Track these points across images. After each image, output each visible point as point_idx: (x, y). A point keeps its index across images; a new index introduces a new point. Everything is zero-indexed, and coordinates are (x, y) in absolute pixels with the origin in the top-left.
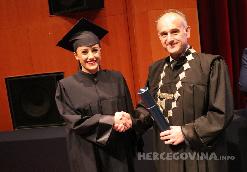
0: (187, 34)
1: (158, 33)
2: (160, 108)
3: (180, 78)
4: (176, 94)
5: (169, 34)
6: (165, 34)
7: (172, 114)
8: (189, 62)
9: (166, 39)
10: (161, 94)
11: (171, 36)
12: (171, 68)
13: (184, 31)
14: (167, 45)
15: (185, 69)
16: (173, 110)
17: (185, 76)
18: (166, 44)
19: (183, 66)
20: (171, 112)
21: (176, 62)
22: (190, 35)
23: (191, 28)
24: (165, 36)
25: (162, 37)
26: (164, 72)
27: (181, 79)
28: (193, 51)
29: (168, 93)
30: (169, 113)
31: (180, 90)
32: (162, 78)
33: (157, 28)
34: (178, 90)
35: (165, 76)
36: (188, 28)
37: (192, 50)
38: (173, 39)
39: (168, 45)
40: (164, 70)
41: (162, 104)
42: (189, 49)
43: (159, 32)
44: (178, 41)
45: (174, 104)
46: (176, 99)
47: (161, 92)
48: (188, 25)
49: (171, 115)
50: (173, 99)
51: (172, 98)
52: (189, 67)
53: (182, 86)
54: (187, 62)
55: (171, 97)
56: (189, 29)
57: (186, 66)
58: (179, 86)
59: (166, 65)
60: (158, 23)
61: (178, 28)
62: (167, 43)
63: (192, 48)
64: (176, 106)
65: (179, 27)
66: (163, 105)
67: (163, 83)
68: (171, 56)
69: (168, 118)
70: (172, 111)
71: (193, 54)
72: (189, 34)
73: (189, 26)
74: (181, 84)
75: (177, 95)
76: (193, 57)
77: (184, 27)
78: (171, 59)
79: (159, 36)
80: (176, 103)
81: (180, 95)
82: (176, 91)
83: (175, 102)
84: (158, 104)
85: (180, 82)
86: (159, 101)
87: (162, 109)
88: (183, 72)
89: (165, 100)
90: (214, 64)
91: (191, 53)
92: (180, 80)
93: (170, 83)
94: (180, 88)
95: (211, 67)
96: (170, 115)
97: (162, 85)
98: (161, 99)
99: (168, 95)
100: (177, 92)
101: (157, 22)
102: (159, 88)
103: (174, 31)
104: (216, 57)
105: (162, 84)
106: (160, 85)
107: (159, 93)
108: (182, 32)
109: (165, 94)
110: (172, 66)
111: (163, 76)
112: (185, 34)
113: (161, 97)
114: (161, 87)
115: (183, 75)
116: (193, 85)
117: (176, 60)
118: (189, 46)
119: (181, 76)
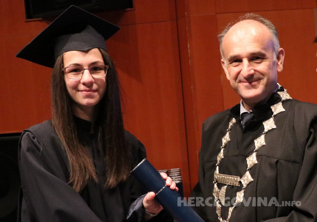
0: (277, 65)
2: (218, 203)
3: (255, 147)
4: (244, 177)
5: (245, 61)
8: (275, 116)
9: (239, 70)
10: (219, 176)
11: (248, 66)
12: (241, 126)
13: (273, 58)
14: (238, 82)
15: (266, 130)
17: (265, 144)
18: (237, 80)
19: (264, 123)
21: (252, 115)
22: (284, 66)
23: (285, 51)
24: (237, 63)
25: (231, 65)
26: (228, 134)
27: (257, 148)
28: (285, 95)
29: (230, 173)
31: (253, 171)
32: (223, 144)
34: (250, 170)
35: (229, 142)
36: (282, 51)
37: (283, 95)
38: (252, 72)
39: (240, 81)
40: (228, 131)
41: (220, 194)
42: (279, 93)
43: (224, 55)
44: (262, 74)
45: (240, 194)
46: (245, 186)
47: (219, 173)
48: (281, 47)
50: (239, 186)
52: (275, 127)
53: (256, 162)
54: (271, 117)
55: (236, 181)
56: (283, 55)
57: (269, 125)
58: (252, 161)
59: (234, 120)
60: (224, 39)
61: (263, 52)
62: (241, 77)
63: (285, 90)
64: (242, 200)
65: (264, 49)
66: (221, 196)
68: (242, 103)
69: (228, 221)
71: (285, 103)
72: (281, 63)
73: (281, 49)
74: (255, 158)
75: (247, 178)
76: (284, 107)
77: (274, 49)
78: (243, 110)
79: (223, 63)
80: (243, 194)
81: (253, 180)
82: (246, 171)
83: (243, 191)
84: (215, 195)
85: (254, 155)
86: (216, 190)
88: (261, 135)
89: (226, 187)
91: (281, 101)
92: (256, 151)
93: (237, 156)
94: (253, 166)
95: (311, 128)
97: (222, 159)
98: (220, 186)
99: (230, 178)
100: (248, 173)
101: (222, 37)
102: (217, 164)
103: (255, 57)
105: (223, 157)
106: (219, 159)
107: (216, 174)
108: (270, 59)
109: (226, 176)
110: (243, 123)
111: (226, 141)
112: (275, 64)
113: (218, 182)
114: (220, 162)
115: (261, 141)
116: (275, 161)
117: (251, 112)
118: (280, 86)
119: (257, 143)
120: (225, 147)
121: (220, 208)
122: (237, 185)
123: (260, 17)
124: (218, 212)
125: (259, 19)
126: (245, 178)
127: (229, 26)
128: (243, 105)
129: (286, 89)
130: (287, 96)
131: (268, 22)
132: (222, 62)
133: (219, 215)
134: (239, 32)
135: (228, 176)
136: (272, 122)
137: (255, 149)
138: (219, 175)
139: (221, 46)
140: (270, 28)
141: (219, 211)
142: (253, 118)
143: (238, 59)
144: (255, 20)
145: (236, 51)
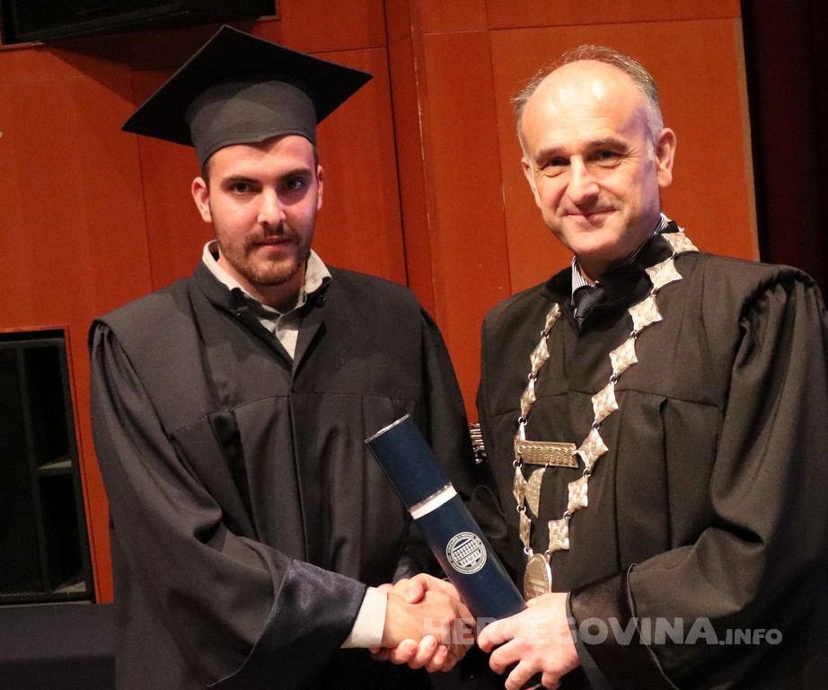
0: (658, 169)
1: (522, 156)
2: (523, 513)
3: (612, 369)
4: (587, 443)
5: (577, 163)
6: (557, 159)
7: (570, 536)
8: (658, 292)
9: (563, 186)
10: (524, 447)
11: (584, 175)
12: (573, 322)
13: (645, 153)
14: (562, 216)
15: (637, 327)
16: (574, 519)
17: (635, 360)
18: (560, 210)
19: (631, 311)
20: (566, 529)
21: (601, 292)
22: (673, 173)
24: (557, 169)
25: (541, 173)
26: (543, 342)
27: (616, 371)
28: (680, 242)
29: (554, 439)
30: (551, 535)
31: (607, 427)
32: (534, 369)
33: (519, 132)
34: (600, 425)
35: (547, 364)
36: (668, 137)
37: (677, 241)
38: (594, 189)
39: (567, 213)
40: (544, 335)
41: (529, 489)
42: (665, 236)
43: (527, 147)
44: (619, 197)
45: (578, 488)
46: (588, 465)
47: (528, 438)
48: (664, 127)
49: (566, 544)
50: (577, 466)
51: (571, 463)
52: (659, 318)
53: (616, 406)
54: (650, 295)
55: (568, 455)
56: (671, 145)
57: (644, 313)
58: (605, 404)
59: (556, 308)
60: (525, 108)
61: (620, 138)
62: (567, 203)
63: (681, 230)
64: (585, 502)
65: (623, 132)
66: (531, 493)
67: (536, 394)
68: (576, 263)
69: (549, 556)
70: (570, 524)
71: (680, 259)
72: (667, 165)
73: (668, 130)
74: (612, 397)
75: (595, 446)
76: (679, 270)
77: (648, 132)
78: (578, 281)
79: (527, 167)
80: (585, 487)
81: (607, 449)
82: (590, 429)
83: (584, 479)
84: (516, 494)
85: (610, 388)
86: (518, 481)
87: (526, 517)
88: (626, 340)
89: (543, 470)
90: (763, 304)
91: (671, 255)
92: (612, 380)
93: (566, 394)
94: (608, 417)
95: (744, 319)
96: (560, 542)
97: (533, 405)
98: (528, 470)
99: (554, 448)
100: (595, 434)
101: (522, 103)
102: (520, 419)
103: (601, 153)
104: (776, 274)
105: (534, 399)
106: (524, 406)
107: (518, 442)
108: (639, 156)
109: (542, 445)
110: (578, 313)
111: (540, 359)
112: (651, 168)
113: (525, 461)
114: (527, 412)
115: (627, 353)
116: (659, 404)
117: (597, 285)
118: (665, 220)
119: (617, 360)
120: (537, 376)
121: (529, 527)
122: (570, 465)
123: (615, 53)
124: (524, 536)
125: (611, 58)
126: (588, 445)
127: (539, 76)
128: (578, 269)
129: (682, 227)
130: (686, 243)
131: (632, 64)
132: (524, 164)
133: (526, 542)
134: (561, 91)
135: (548, 445)
136: (650, 306)
137: (612, 374)
138: (526, 444)
139: (518, 124)
140: (637, 79)
141: (524, 533)
142: (604, 299)
143: (558, 157)
144: (601, 61)
145: (555, 139)
